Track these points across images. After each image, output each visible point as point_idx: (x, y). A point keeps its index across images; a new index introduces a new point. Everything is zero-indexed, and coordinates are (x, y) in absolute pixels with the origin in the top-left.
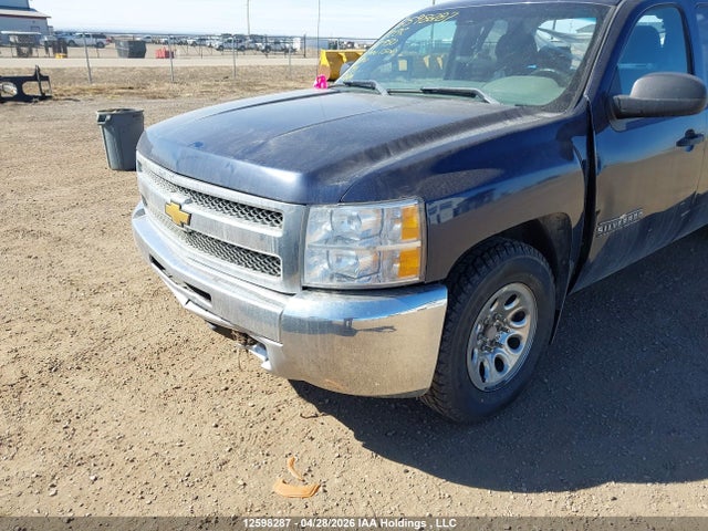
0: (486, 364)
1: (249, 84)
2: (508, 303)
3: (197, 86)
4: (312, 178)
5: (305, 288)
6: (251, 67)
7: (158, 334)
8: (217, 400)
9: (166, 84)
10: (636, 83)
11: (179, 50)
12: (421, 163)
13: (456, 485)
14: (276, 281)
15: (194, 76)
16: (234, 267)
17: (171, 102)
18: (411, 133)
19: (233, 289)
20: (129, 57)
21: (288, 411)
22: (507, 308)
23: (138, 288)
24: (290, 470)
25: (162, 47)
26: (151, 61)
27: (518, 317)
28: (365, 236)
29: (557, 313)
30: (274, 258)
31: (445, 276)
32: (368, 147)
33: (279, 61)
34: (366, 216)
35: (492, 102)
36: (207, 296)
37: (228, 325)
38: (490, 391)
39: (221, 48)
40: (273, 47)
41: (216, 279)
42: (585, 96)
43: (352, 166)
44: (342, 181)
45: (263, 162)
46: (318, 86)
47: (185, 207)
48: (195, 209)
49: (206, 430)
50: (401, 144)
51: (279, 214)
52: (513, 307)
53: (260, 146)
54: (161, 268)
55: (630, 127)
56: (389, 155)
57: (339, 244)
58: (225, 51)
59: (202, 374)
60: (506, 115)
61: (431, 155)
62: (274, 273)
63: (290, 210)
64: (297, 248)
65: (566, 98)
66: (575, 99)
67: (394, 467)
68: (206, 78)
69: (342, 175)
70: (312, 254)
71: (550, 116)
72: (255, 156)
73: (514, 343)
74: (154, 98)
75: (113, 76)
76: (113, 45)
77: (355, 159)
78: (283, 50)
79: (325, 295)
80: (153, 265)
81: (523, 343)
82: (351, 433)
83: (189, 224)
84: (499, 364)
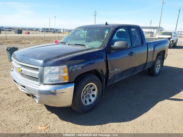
0: (87, 100)
1: (48, 41)
2: (91, 87)
3: (35, 41)
4: (45, 62)
5: (44, 84)
6: (49, 36)
7: (16, 98)
8: (28, 111)
9: (27, 41)
10: (115, 43)
11: (31, 32)
12: (68, 59)
13: (78, 125)
14: (38, 83)
15: (34, 38)
16: (30, 81)
17: (27, 45)
18: (67, 53)
19: (30, 85)
20: (18, 34)
21: (44, 113)
22: (91, 88)
23: (13, 89)
24: (42, 124)
25: (26, 31)
26: (23, 35)
27: (94, 90)
28: (56, 73)
29: (103, 89)
30: (38, 78)
31: (73, 81)
32: (57, 56)
33: (57, 35)
34: (56, 69)
35: (87, 47)
36: (24, 87)
37: (29, 93)
38: (88, 106)
39: (42, 32)
40: (55, 31)
41: (27, 84)
42: (105, 46)
43: (53, 59)
44: (51, 62)
45: (36, 59)
46: (55, 43)
47: (21, 68)
48: (23, 69)
49: (25, 117)
50: (65, 55)
51: (38, 69)
52: (92, 88)
53: (36, 55)
54: (16, 82)
55: (115, 52)
56: (62, 57)
57: (51, 75)
58: (43, 33)
59: (26, 106)
60: (88, 49)
61: (70, 57)
62: (38, 81)
63: (41, 68)
64: (42, 76)
65: (101, 46)
66: (103, 46)
67: (65, 123)
68: (38, 39)
69: (51, 61)
70: (45, 77)
71: (97, 50)
72: (34, 58)
73: (93, 96)
74: (23, 44)
75: (13, 38)
76: (13, 30)
77: (55, 58)
78: (58, 32)
79: (48, 85)
80: (14, 82)
81: (95, 96)
82: (58, 117)
83: (21, 72)
84: (90, 100)
